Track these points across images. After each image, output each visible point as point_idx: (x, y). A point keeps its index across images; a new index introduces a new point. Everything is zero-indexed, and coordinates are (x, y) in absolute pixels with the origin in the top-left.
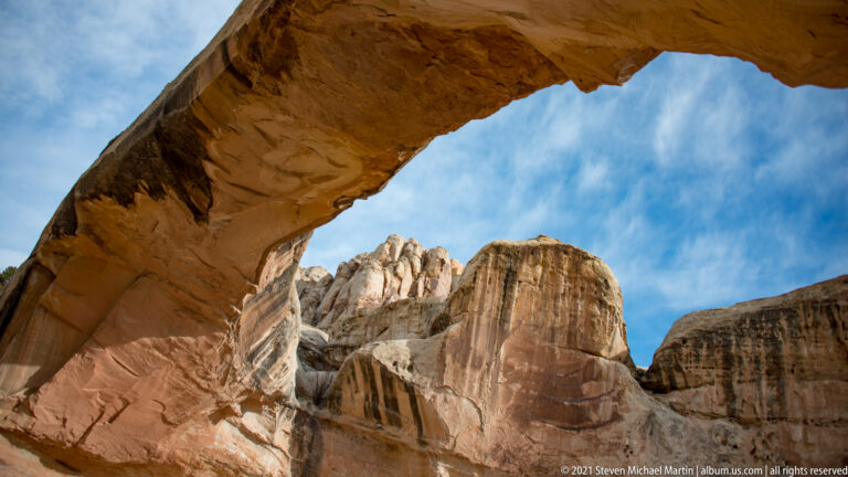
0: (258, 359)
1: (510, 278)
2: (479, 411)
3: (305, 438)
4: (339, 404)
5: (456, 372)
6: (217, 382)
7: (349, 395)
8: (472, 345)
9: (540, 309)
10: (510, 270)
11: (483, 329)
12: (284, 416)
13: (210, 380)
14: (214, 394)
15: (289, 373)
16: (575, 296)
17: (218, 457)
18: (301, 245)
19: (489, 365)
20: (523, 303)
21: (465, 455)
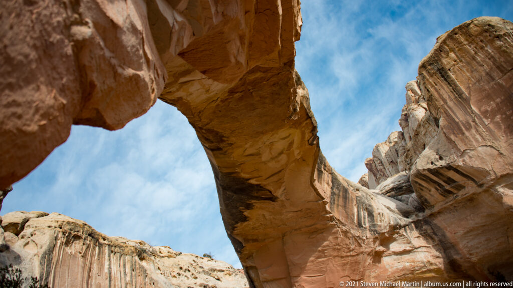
0: (364, 223)
1: (443, 73)
2: (492, 147)
3: (429, 232)
4: (429, 203)
5: (462, 141)
6: (357, 248)
7: (428, 195)
8: (457, 121)
9: (472, 72)
10: (439, 70)
11: (455, 109)
12: (408, 231)
13: (353, 250)
14: (362, 253)
15: (385, 215)
16: (482, 48)
17: (397, 275)
18: (325, 166)
19: (474, 122)
20: (461, 78)
21: (505, 173)
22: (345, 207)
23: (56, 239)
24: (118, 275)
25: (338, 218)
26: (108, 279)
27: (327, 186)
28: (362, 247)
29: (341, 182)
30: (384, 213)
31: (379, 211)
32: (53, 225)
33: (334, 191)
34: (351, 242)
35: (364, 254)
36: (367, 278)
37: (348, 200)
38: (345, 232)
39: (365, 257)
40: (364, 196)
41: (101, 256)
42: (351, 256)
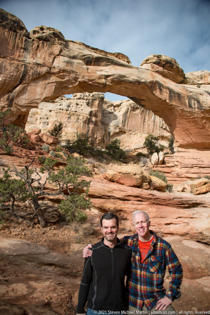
0: (194, 105)
13: (190, 116)
22: (179, 100)
23: (128, 109)
24: (159, 121)
25: (175, 105)
26: (153, 122)
27: (166, 94)
28: (194, 115)
29: (176, 91)
30: (207, 101)
31: (203, 101)
32: (127, 105)
33: (172, 95)
34: (187, 113)
35: (198, 118)
36: (208, 128)
37: (181, 98)
38: (181, 110)
39: (199, 119)
40: (194, 95)
41: (150, 114)
42: (190, 118)
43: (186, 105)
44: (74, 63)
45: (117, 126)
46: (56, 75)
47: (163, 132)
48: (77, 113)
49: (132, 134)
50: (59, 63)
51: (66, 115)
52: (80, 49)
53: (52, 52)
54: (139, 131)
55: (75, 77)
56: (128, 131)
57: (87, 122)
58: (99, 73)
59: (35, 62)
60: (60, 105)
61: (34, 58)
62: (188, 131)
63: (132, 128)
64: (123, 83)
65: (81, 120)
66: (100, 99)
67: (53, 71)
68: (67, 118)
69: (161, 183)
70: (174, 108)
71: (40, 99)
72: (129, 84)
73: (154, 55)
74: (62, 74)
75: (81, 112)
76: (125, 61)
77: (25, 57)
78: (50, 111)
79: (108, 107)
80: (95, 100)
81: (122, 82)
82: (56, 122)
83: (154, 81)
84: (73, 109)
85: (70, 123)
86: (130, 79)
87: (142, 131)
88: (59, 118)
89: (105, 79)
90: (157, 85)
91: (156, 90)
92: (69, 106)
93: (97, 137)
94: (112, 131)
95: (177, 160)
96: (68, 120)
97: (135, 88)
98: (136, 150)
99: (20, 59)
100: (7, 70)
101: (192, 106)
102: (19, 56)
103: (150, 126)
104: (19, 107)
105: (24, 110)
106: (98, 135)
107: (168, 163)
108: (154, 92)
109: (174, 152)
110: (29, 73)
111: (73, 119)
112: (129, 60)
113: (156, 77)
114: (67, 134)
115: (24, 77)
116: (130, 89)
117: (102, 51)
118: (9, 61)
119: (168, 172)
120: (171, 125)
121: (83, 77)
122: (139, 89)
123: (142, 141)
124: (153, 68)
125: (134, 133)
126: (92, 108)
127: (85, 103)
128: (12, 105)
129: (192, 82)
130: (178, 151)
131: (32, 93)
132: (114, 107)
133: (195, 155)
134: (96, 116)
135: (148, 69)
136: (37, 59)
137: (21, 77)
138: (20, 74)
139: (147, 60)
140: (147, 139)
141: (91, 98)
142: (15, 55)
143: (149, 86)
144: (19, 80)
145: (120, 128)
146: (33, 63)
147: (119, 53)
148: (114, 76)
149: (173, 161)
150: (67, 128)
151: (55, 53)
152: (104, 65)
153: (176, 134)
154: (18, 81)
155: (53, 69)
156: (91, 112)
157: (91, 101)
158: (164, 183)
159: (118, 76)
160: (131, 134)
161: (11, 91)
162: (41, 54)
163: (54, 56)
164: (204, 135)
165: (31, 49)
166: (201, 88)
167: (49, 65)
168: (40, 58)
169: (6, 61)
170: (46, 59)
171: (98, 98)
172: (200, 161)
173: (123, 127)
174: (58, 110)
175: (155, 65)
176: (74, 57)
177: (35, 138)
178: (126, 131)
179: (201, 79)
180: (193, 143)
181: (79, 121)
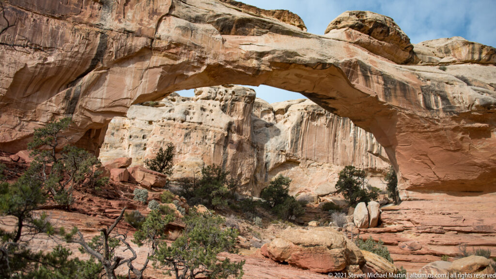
0: (437, 105)
13: (429, 127)
18: (371, 71)
22: (405, 96)
23: (302, 117)
24: (364, 139)
25: (397, 105)
26: (353, 141)
27: (377, 84)
28: (437, 124)
29: (396, 78)
30: (464, 96)
31: (454, 95)
32: (301, 109)
33: (389, 86)
34: (423, 121)
35: (446, 130)
36: (470, 149)
37: (407, 91)
38: (409, 115)
39: (449, 132)
40: (434, 85)
41: (345, 125)
42: (430, 132)
43: (419, 106)
44: (197, 30)
45: (282, 151)
46: (164, 53)
47: (373, 160)
48: (202, 126)
49: (312, 166)
50: (169, 30)
51: (181, 129)
52: (209, 4)
53: (156, 10)
54: (325, 160)
55: (200, 57)
56: (304, 161)
57: (222, 143)
58: (245, 49)
59: (122, 29)
60: (170, 111)
61: (119, 20)
62: (428, 157)
63: (311, 154)
64: (292, 66)
65: (210, 139)
66: (246, 98)
67: (157, 44)
68: (183, 137)
69: (386, 266)
70: (395, 111)
71: (131, 99)
72: (304, 67)
73: (350, 11)
74: (174, 51)
75: (211, 125)
76: (294, 25)
77: (102, 19)
78: (150, 122)
79: (264, 113)
80: (238, 100)
81: (291, 64)
82: (162, 143)
83: (353, 61)
84: (196, 118)
85: (189, 146)
86: (307, 58)
87: (331, 159)
88: (167, 136)
89: (257, 59)
90: (359, 68)
91: (358, 77)
92: (186, 113)
93: (243, 173)
94: (272, 161)
95: (409, 217)
96: (185, 139)
97: (315, 76)
98: (321, 198)
99: (92, 22)
100: (67, 41)
101: (432, 107)
102: (91, 16)
103: (347, 150)
104: (88, 114)
105: (98, 119)
106: (245, 168)
107: (389, 224)
108: (353, 83)
109: (401, 201)
110: (110, 48)
111: (195, 137)
112: (302, 23)
113: (356, 53)
114: (182, 167)
115: (100, 57)
116: (306, 78)
117: (250, 7)
118: (70, 26)
119: (391, 242)
120: (391, 146)
121: (215, 56)
122: (323, 78)
123: (332, 180)
124: (349, 36)
125: (315, 164)
126: (232, 116)
127: (218, 108)
128: (74, 110)
129: (427, 60)
130: (408, 198)
131: (115, 87)
132: (275, 113)
133: (446, 206)
134: (239, 131)
135: (339, 39)
136: (126, 22)
137: (93, 56)
138: (91, 49)
139: (337, 22)
140: (342, 176)
141: (231, 96)
142: (82, 13)
143: (344, 71)
144: (90, 62)
145: (287, 154)
146: (119, 29)
147: (283, 11)
148: (274, 53)
149: (400, 220)
150: (183, 156)
151: (162, 11)
152: (255, 33)
153: (403, 163)
154: (87, 62)
155: (157, 41)
156: (230, 124)
157: (229, 102)
158: (390, 266)
159: (283, 53)
160: (309, 165)
161: (73, 83)
162: (135, 13)
163: (159, 17)
164: (461, 165)
165: (115, 4)
166: (448, 71)
167: (149, 33)
168: (132, 21)
169: (66, 25)
170: (144, 22)
171: (243, 96)
172: (459, 219)
173: (293, 152)
174: (165, 120)
175: (353, 31)
176: (197, 19)
177: (119, 175)
178: (300, 160)
179: (446, 53)
180: (440, 182)
181: (206, 141)
